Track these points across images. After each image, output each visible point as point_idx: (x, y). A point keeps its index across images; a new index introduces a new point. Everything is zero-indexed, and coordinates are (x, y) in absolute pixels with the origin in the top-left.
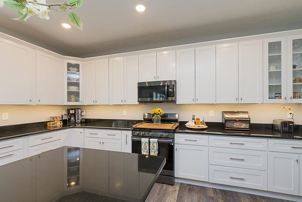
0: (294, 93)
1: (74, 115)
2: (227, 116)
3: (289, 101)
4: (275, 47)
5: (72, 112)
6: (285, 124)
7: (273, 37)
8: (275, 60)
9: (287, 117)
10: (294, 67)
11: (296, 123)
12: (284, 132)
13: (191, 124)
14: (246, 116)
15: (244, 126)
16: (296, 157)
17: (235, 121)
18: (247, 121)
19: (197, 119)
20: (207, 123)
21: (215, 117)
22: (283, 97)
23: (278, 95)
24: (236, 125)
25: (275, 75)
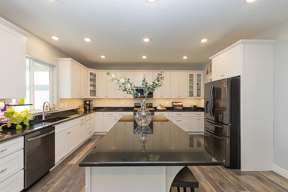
0: (198, 94)
1: (89, 105)
2: (174, 104)
3: (196, 98)
4: (191, 76)
5: (88, 102)
6: (194, 106)
7: (191, 72)
8: (191, 81)
9: (195, 104)
10: (197, 84)
11: (198, 106)
12: (194, 110)
13: (159, 108)
14: (181, 104)
15: (181, 108)
16: (197, 118)
17: (177, 106)
18: (182, 106)
19: (162, 106)
20: (166, 108)
21: (169, 104)
22: (194, 96)
23: (192, 95)
24: (178, 108)
25: (191, 87)
